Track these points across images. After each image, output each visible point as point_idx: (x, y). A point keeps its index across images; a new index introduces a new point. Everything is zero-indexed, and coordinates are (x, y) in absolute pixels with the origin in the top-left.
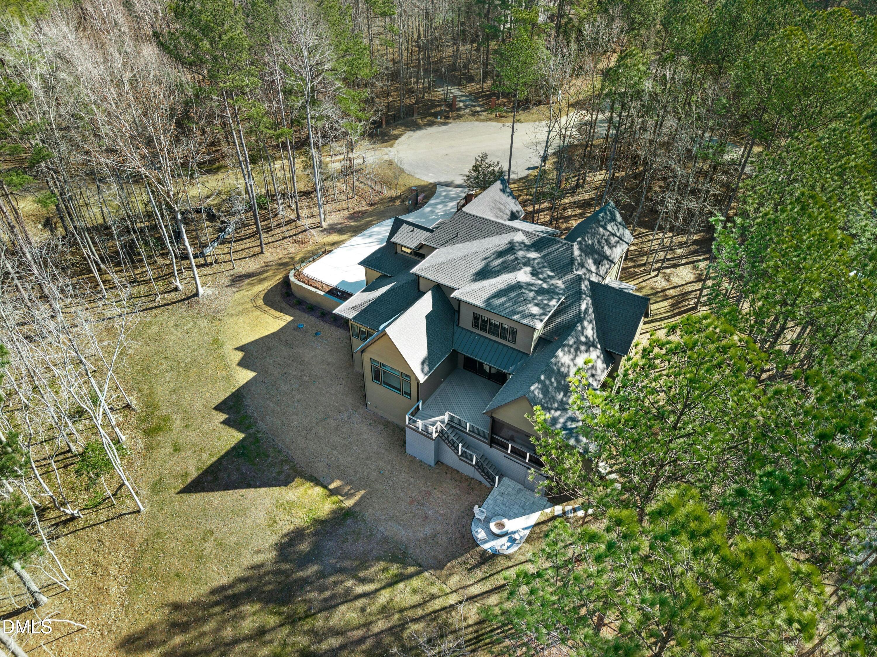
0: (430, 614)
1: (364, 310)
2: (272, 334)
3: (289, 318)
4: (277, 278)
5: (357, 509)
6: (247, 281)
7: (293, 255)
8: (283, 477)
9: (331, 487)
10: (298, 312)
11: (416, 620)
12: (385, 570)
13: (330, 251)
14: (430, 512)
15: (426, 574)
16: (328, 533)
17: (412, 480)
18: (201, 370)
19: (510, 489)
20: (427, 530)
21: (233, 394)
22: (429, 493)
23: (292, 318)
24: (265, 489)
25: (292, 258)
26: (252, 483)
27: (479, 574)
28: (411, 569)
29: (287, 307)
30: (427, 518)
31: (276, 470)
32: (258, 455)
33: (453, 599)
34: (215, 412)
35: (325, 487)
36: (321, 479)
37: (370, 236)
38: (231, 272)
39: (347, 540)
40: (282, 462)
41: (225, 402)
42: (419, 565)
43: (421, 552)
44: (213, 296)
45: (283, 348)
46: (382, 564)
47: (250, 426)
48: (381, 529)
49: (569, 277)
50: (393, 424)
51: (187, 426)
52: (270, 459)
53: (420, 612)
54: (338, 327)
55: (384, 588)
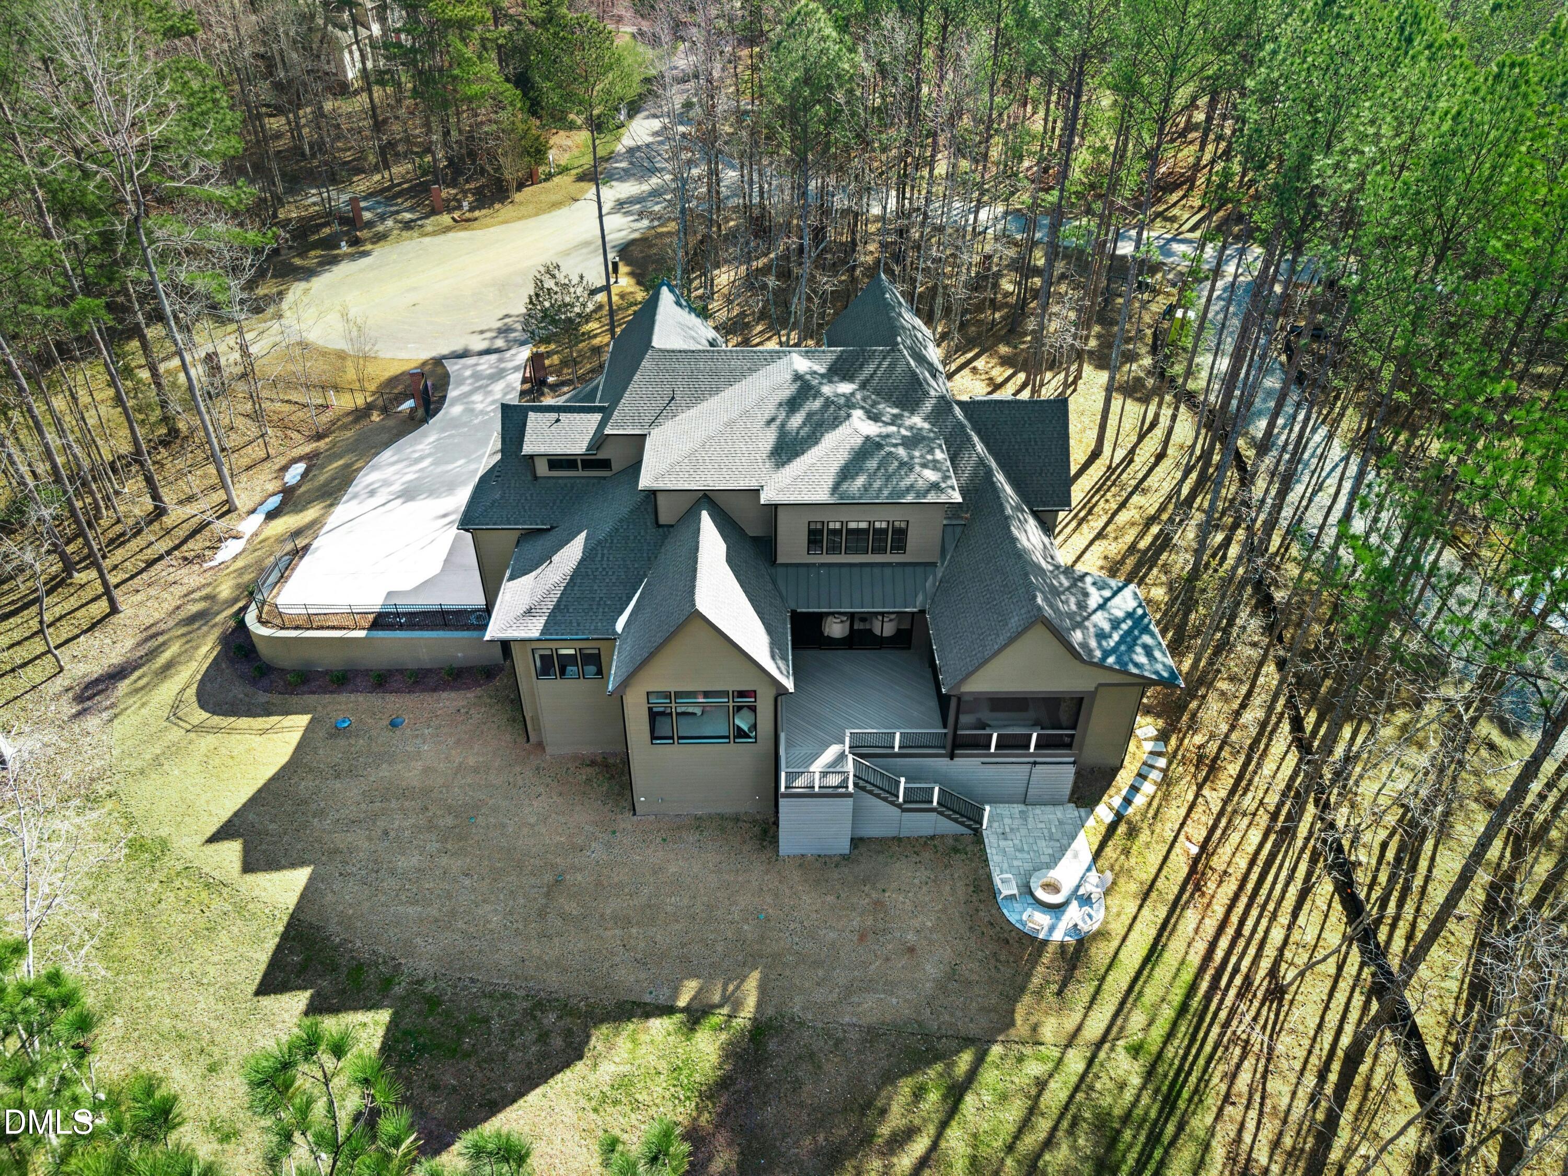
0: (1062, 1116)
1: (557, 607)
2: (283, 768)
3: (303, 720)
4: (204, 650)
5: (770, 1012)
6: (123, 686)
7: (208, 590)
8: (557, 1042)
9: (682, 1003)
10: (311, 699)
11: (1049, 1143)
12: (919, 1094)
13: (306, 548)
14: (911, 937)
15: (996, 1050)
16: (748, 1093)
17: (830, 899)
18: (147, 925)
19: (1007, 821)
20: (932, 970)
21: (285, 937)
22: (878, 904)
23: (309, 717)
24: (539, 1091)
25: (210, 598)
26: (494, 1095)
27: (1081, 993)
28: (965, 1060)
29: (276, 698)
30: (911, 950)
31: (530, 1036)
32: (461, 1031)
33: (1075, 1063)
34: (268, 1002)
35: (668, 1010)
36: (647, 998)
37: (372, 493)
38: (60, 683)
39: (797, 1085)
40: (530, 1014)
41: (275, 963)
42: (967, 1041)
43: (952, 1015)
44: (51, 751)
45: (338, 785)
46: (905, 1087)
47: (387, 983)
48: (847, 1019)
49: (928, 406)
50: (710, 817)
51: (212, 1069)
52: (496, 1024)
53: (1044, 1125)
54: (434, 690)
55: (944, 1125)
